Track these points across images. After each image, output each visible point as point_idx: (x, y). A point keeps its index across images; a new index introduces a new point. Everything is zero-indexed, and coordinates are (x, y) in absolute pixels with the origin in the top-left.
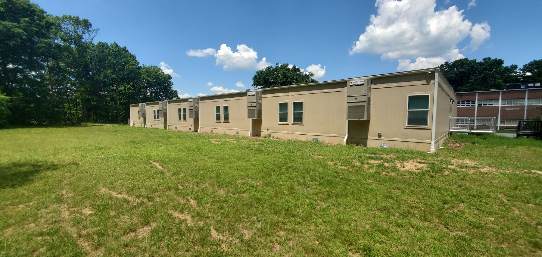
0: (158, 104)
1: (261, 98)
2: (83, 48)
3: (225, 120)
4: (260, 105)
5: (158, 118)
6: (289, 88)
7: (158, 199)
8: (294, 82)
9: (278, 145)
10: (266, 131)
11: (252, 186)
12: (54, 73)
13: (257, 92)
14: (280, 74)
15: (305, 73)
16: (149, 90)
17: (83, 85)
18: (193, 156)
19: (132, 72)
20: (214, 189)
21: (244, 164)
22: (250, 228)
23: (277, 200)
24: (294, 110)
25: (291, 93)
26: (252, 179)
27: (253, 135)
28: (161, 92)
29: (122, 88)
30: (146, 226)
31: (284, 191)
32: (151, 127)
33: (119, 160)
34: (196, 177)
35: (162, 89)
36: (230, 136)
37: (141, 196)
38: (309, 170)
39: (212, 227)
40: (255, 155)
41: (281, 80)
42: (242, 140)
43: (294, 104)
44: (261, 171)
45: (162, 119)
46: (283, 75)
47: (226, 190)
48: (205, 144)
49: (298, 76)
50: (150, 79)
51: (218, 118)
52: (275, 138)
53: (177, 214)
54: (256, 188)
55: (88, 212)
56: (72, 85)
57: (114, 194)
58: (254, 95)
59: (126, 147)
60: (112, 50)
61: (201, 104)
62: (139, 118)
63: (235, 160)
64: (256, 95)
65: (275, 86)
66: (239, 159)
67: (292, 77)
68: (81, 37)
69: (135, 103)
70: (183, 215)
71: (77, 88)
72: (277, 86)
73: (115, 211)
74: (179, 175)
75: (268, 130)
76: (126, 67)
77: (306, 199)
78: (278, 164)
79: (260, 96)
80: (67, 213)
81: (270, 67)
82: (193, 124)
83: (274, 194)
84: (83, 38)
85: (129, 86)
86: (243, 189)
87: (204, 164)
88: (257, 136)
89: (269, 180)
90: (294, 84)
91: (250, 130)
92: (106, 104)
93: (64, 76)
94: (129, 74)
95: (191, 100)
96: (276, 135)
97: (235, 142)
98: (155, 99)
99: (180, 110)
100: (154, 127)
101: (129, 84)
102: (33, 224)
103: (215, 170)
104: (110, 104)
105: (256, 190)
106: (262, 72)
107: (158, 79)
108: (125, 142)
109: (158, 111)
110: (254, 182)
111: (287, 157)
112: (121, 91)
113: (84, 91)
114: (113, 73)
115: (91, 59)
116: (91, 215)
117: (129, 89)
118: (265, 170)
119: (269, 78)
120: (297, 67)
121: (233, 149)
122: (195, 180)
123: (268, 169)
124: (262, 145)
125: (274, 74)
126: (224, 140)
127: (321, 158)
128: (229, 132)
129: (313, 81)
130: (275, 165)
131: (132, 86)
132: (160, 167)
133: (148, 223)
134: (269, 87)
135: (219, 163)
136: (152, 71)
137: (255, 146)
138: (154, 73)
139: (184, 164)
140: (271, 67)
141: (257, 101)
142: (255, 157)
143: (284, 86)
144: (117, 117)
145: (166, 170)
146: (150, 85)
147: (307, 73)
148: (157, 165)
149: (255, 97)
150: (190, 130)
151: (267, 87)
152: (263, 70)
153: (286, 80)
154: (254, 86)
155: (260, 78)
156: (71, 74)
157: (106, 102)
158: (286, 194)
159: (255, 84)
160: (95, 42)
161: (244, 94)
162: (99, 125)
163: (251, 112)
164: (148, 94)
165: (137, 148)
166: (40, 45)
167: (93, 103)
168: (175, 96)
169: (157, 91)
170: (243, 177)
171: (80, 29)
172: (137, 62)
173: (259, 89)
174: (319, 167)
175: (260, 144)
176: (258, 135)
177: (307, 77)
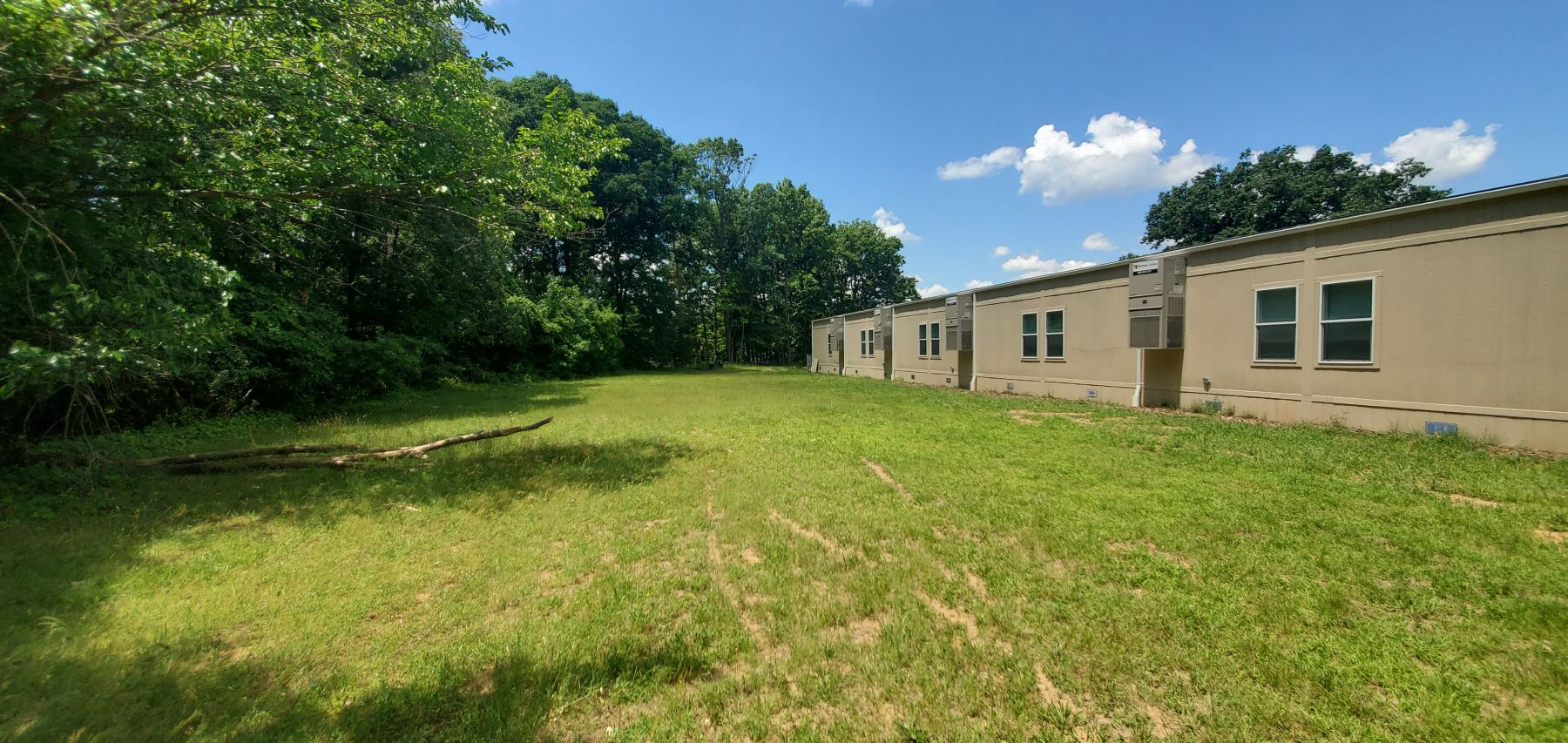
0: (871, 315)
1: (1182, 279)
2: (729, 202)
3: (1050, 354)
4: (1178, 304)
5: (871, 352)
6: (1303, 235)
7: (887, 557)
8: (1319, 211)
9: (1256, 439)
10: (1202, 389)
11: (1162, 570)
12: (683, 262)
13: (1165, 259)
14: (1254, 191)
15: (1377, 170)
16: (851, 282)
17: (728, 282)
18: (963, 454)
19: (817, 242)
20: (1032, 557)
21: (1126, 493)
22: (1169, 706)
23: (1273, 637)
24: (1329, 310)
25: (1311, 253)
26: (1158, 546)
27: (1149, 401)
28: (876, 285)
29: (795, 283)
30: (866, 620)
31: (1302, 610)
32: (855, 375)
33: (797, 451)
34: (979, 515)
35: (879, 277)
36: (1067, 402)
37: (849, 541)
38: (1419, 548)
39: (1038, 668)
40: (1164, 469)
41: (1259, 210)
42: (1111, 415)
43: (1330, 291)
44: (1191, 524)
45: (880, 354)
46: (1270, 190)
47: (1072, 565)
48: (994, 424)
49: (1340, 184)
50: (853, 255)
51: (1030, 348)
52: (1237, 414)
53: (936, 606)
54: (1180, 577)
55: (752, 558)
56: (710, 284)
57: (796, 528)
58: (1154, 271)
59: (807, 422)
60: (781, 197)
61: (979, 311)
62: (830, 352)
63: (1093, 477)
64: (1161, 272)
65: (1236, 234)
66: (1106, 477)
67: (1310, 192)
68: (725, 180)
69: (820, 317)
70: (953, 612)
71: (717, 290)
72: (1245, 234)
73: (800, 566)
74: (933, 502)
75: (1207, 385)
76: (804, 232)
77: (1415, 661)
78: (1263, 508)
79: (1177, 272)
80: (718, 553)
81: (1213, 170)
82: (956, 367)
83: (1253, 612)
84: (729, 182)
85: (810, 276)
86: (1129, 575)
87: (997, 480)
88: (1165, 405)
89: (1226, 559)
90: (1320, 216)
91: (1138, 387)
92: (766, 321)
93: (697, 267)
94: (810, 247)
95: (953, 300)
96: (1242, 407)
97: (1087, 422)
98: (862, 303)
99: (923, 328)
100: (862, 373)
101: (809, 272)
102: (668, 563)
103: (1032, 502)
104: (773, 322)
105: (1180, 586)
106: (1180, 192)
107: (870, 253)
108: (803, 409)
109: (871, 332)
110: (1168, 557)
111: (1302, 488)
112: (794, 289)
113: (730, 296)
114: (779, 250)
115: (742, 224)
116: (758, 567)
117: (810, 284)
118: (1210, 522)
119: (1208, 209)
120: (1335, 152)
121: (1083, 445)
122: (977, 522)
123: (1221, 519)
124: (1187, 435)
125: (1231, 193)
126: (1051, 414)
127: (1485, 509)
128: (1060, 392)
129: (1424, 194)
130: (1245, 509)
131: (817, 276)
132: (883, 476)
133: (872, 611)
134: (1209, 240)
135: (1042, 483)
136: (857, 233)
137: (1161, 439)
138: (863, 238)
139: (941, 475)
140: (1219, 171)
141: (1167, 288)
142: (1164, 474)
143: (1272, 228)
144: (786, 350)
145: (900, 485)
146: (853, 269)
147: (1391, 168)
148: (878, 469)
149: (1159, 277)
150: (947, 384)
151: (1198, 239)
152: (1186, 184)
153: (1283, 209)
154: (1151, 240)
155: (1174, 214)
156: (709, 260)
157: (767, 318)
158: (1310, 621)
159: (1154, 236)
160: (750, 187)
161: (1118, 270)
162: (753, 368)
163: (1141, 329)
164: (849, 292)
165: (830, 424)
166: (665, 207)
167: (745, 321)
168: (909, 293)
169: (869, 282)
170: (1128, 535)
171: (724, 162)
172: (826, 217)
173: (1167, 249)
174: (1479, 545)
175: (1179, 433)
176: (1170, 403)
177: (1388, 182)
